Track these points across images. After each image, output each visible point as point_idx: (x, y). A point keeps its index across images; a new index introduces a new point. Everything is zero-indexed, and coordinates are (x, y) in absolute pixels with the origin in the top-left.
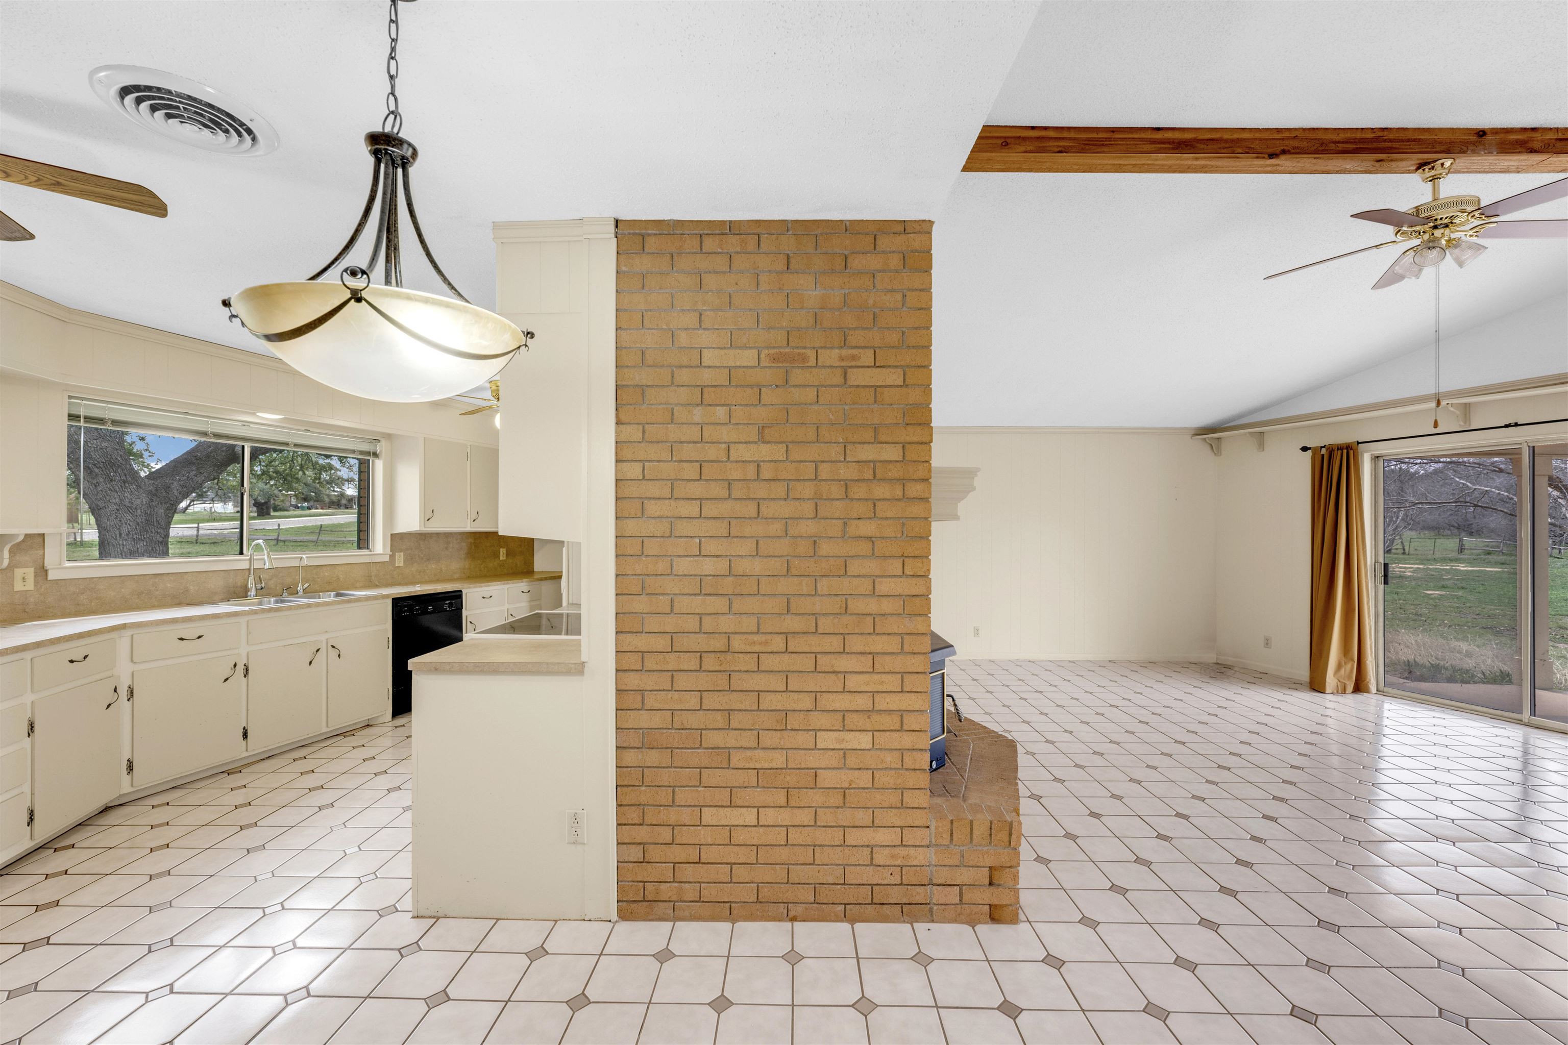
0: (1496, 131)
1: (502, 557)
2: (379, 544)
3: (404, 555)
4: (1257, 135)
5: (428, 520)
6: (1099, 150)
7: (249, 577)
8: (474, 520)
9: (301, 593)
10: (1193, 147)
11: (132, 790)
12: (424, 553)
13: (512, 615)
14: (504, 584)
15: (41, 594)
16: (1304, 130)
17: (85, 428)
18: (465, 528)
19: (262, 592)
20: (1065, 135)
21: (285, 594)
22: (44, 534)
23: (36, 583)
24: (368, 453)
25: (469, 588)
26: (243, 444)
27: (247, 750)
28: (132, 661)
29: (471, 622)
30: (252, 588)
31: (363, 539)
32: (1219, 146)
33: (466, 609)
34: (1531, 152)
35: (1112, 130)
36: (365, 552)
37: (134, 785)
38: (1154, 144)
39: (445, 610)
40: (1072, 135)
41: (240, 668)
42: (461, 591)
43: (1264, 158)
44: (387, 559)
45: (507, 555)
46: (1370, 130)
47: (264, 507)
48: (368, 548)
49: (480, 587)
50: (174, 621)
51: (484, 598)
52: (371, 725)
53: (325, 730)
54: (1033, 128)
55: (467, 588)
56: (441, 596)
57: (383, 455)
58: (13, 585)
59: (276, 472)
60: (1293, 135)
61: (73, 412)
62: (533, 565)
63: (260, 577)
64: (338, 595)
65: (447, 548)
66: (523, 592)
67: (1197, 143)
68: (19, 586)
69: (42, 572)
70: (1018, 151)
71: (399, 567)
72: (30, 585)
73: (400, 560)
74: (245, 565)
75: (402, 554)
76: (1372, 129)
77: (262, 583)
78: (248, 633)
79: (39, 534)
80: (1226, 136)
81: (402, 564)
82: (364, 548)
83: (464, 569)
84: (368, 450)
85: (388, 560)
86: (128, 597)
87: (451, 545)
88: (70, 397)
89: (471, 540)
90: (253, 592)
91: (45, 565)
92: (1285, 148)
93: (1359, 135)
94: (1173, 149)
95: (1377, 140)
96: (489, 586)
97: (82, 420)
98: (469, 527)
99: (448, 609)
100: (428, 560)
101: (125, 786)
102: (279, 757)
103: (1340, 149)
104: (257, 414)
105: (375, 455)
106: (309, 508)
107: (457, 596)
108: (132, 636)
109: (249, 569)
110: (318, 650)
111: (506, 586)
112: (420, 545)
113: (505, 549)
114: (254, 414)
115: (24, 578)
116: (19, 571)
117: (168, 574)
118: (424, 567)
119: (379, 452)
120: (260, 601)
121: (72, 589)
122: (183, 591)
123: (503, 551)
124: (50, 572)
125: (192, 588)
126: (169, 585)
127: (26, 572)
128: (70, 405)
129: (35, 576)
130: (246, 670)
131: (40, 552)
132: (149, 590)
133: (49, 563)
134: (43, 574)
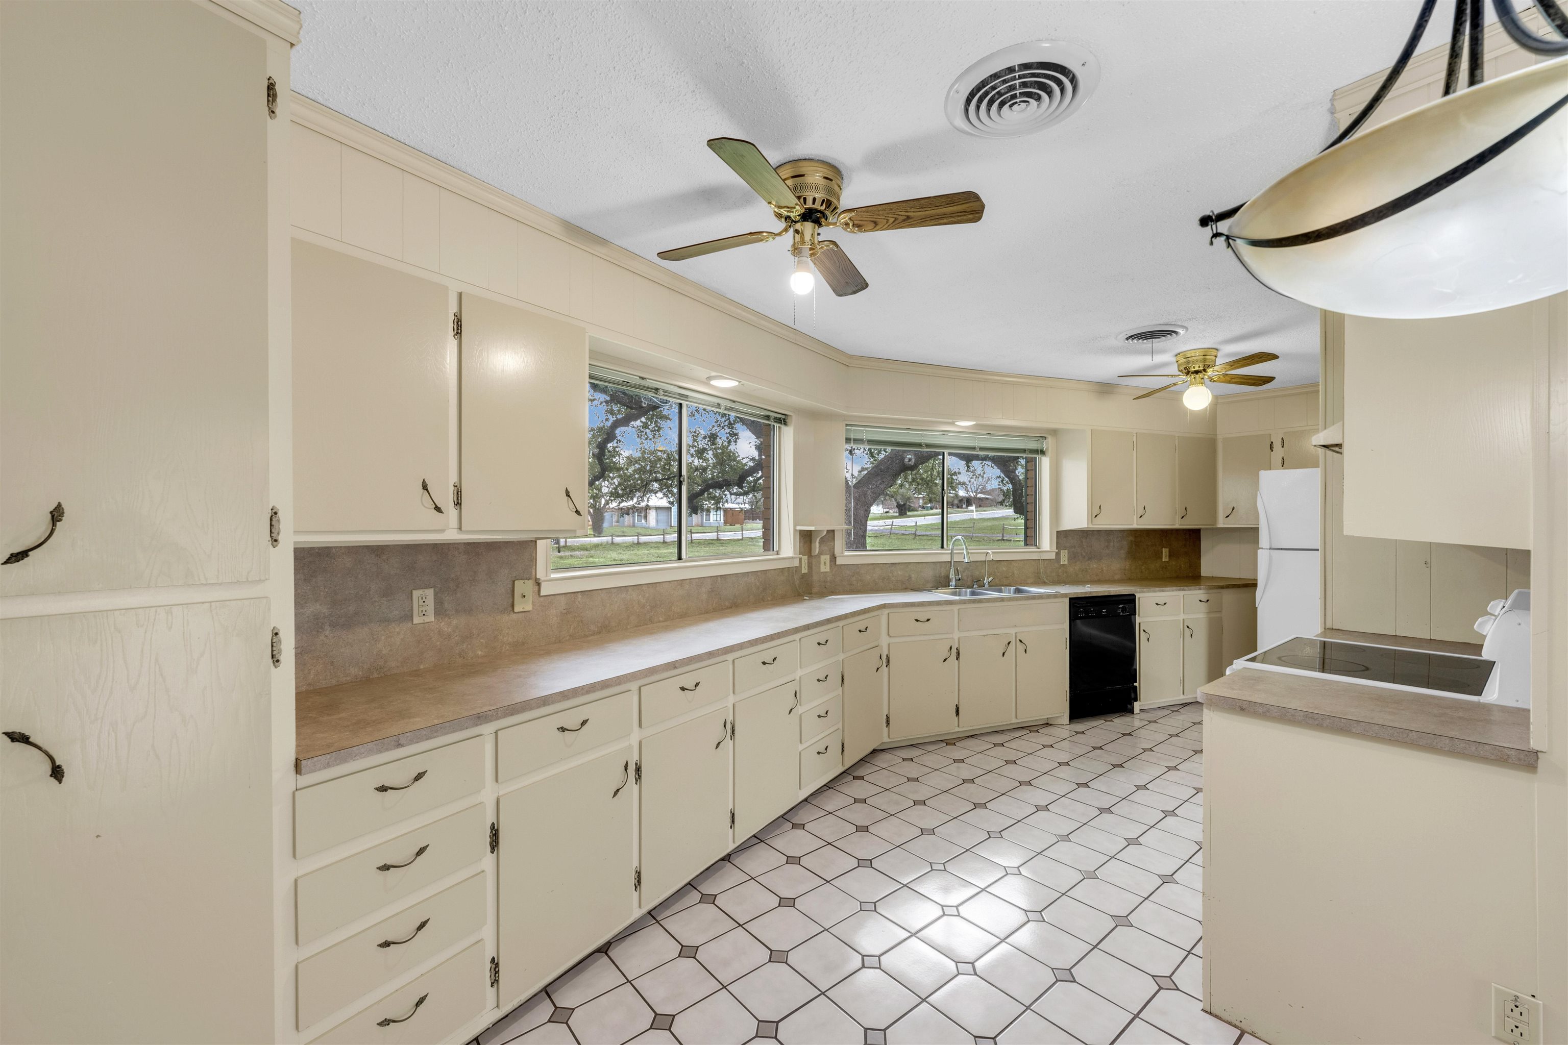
1: (1165, 558)
2: (1046, 542)
3: (1068, 553)
5: (1096, 516)
7: (950, 569)
8: (1141, 517)
9: (986, 586)
11: (889, 740)
12: (1086, 551)
13: (1188, 627)
14: (1179, 590)
15: (833, 575)
18: (1132, 525)
19: (960, 584)
21: (975, 586)
22: (834, 530)
23: (831, 566)
24: (1036, 451)
25: (1143, 592)
26: (942, 451)
27: (958, 726)
28: (889, 635)
29: (1144, 631)
30: (953, 578)
31: (1030, 536)
33: (1139, 616)
36: (1033, 549)
37: (890, 737)
39: (1119, 615)
41: (954, 651)
42: (1134, 595)
44: (1053, 556)
45: (1170, 556)
47: (903, 509)
48: (1036, 545)
49: (1155, 592)
50: (912, 605)
51: (1157, 604)
52: (1051, 725)
53: (1014, 721)
55: (1140, 593)
56: (1114, 599)
57: (1050, 453)
58: (820, 568)
59: (922, 479)
61: (848, 437)
62: (1200, 569)
63: (957, 569)
64: (1018, 591)
65: (1107, 547)
66: (1200, 601)
68: (823, 569)
69: (833, 558)
71: (1063, 565)
72: (828, 569)
73: (1064, 560)
74: (947, 558)
75: (1066, 551)
77: (959, 575)
78: (959, 621)
79: (832, 530)
81: (1066, 562)
82: (1032, 545)
83: (1125, 570)
84: (1036, 448)
85: (1054, 558)
87: (1112, 544)
88: (847, 425)
89: (1131, 538)
90: (953, 583)
91: (835, 553)
96: (1163, 591)
97: (852, 441)
98: (1136, 525)
99: (1121, 614)
100: (1090, 559)
101: (884, 737)
102: (981, 738)
104: (956, 423)
105: (1042, 452)
106: (931, 508)
107: (1129, 601)
108: (888, 614)
109: (951, 562)
110: (1009, 643)
111: (1181, 593)
112: (1082, 542)
113: (1168, 549)
114: (953, 424)
115: (825, 563)
116: (823, 557)
117: (899, 563)
118: (1088, 568)
119: (1045, 448)
120: (960, 591)
121: (848, 572)
122: (907, 578)
123: (1165, 552)
124: (837, 559)
125: (913, 576)
126: (900, 573)
127: (825, 558)
128: (846, 431)
129: (831, 561)
130: (958, 653)
131: (832, 544)
132: (888, 576)
133: (837, 551)
134: (834, 560)
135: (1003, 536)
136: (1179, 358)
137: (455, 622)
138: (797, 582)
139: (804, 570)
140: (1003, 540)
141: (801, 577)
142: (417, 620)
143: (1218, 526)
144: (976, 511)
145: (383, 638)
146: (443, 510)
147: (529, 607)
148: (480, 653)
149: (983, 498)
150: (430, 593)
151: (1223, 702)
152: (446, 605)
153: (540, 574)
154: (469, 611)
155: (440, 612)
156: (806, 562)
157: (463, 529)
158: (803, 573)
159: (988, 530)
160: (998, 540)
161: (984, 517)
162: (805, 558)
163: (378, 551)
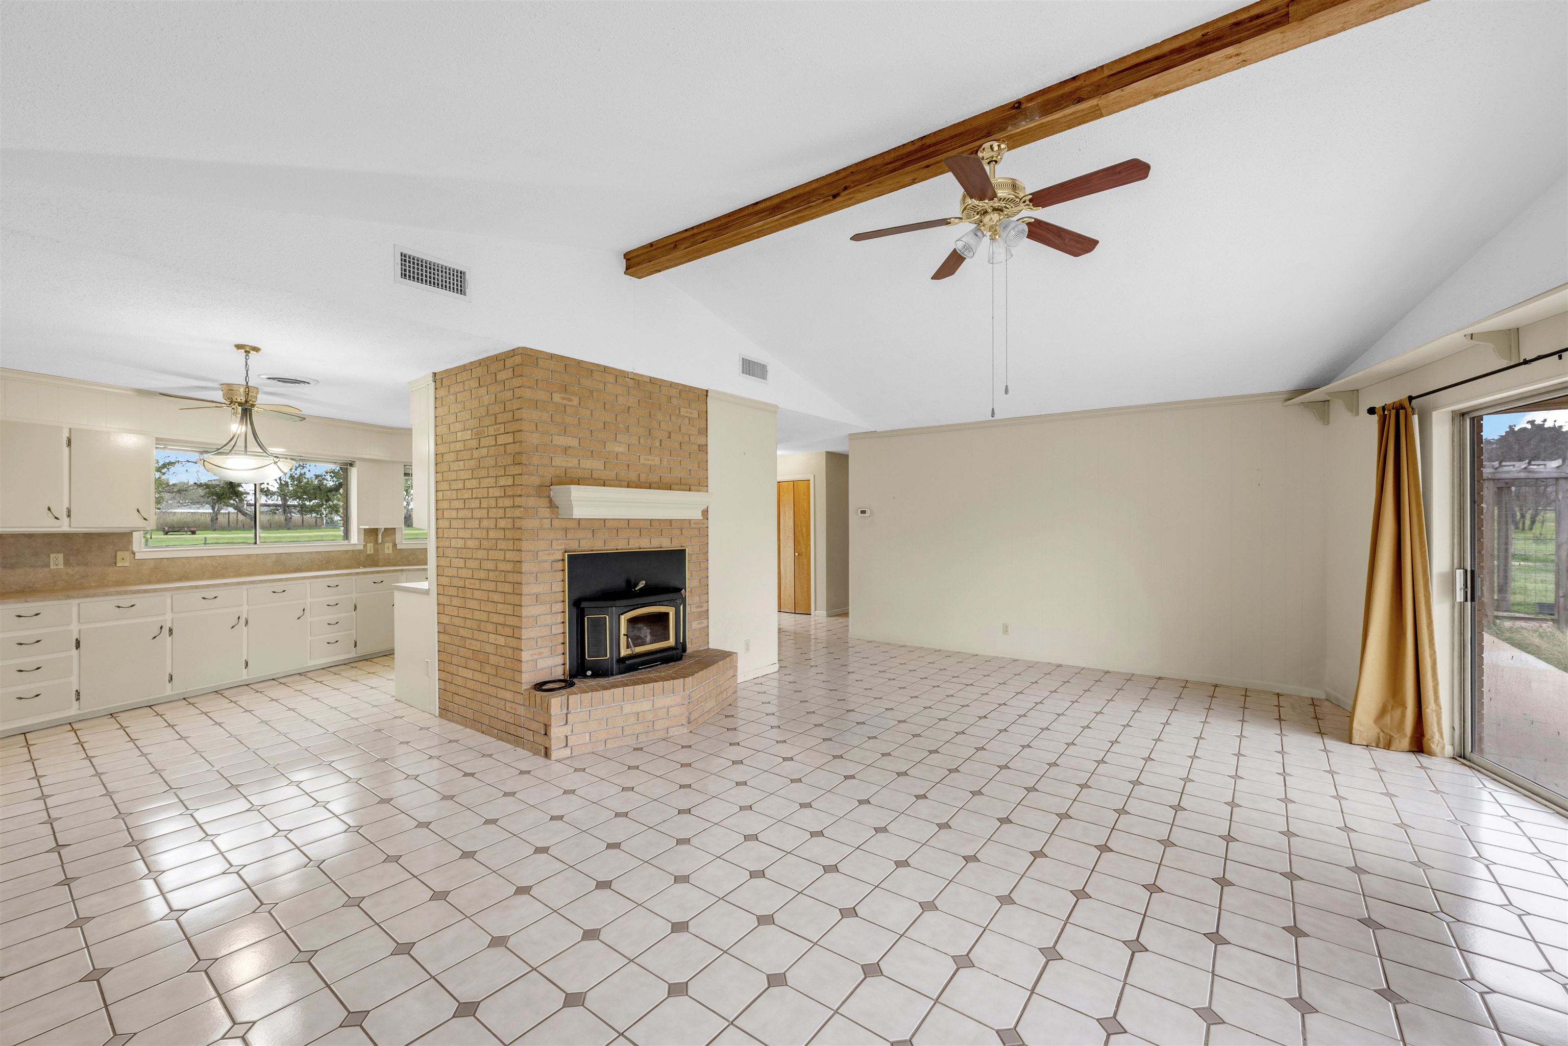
0: (1031, 98)
4: (823, 182)
6: (724, 232)
10: (782, 208)
16: (856, 164)
20: (703, 229)
23: (393, 549)
32: (799, 200)
34: (1079, 102)
35: (728, 215)
38: (756, 215)
40: (707, 227)
43: (829, 200)
46: (910, 143)
54: (686, 230)
60: (849, 172)
67: (785, 204)
68: (386, 551)
69: (395, 545)
70: (682, 249)
72: (391, 551)
76: (912, 142)
80: (801, 191)
92: (846, 185)
93: (901, 152)
94: (770, 214)
95: (922, 148)
103: (890, 169)
115: (388, 547)
116: (386, 544)
124: (398, 545)
127: (388, 545)
129: (393, 547)
131: (394, 536)
133: (397, 541)
137: (77, 569)
138: (365, 556)
139: (371, 551)
141: (367, 554)
142: (52, 567)
145: (32, 574)
146: (59, 518)
147: (127, 564)
148: (93, 584)
150: (61, 556)
152: (71, 561)
153: (135, 549)
154: (86, 564)
155: (67, 563)
156: (372, 546)
157: (72, 526)
158: (369, 552)
163: (30, 536)
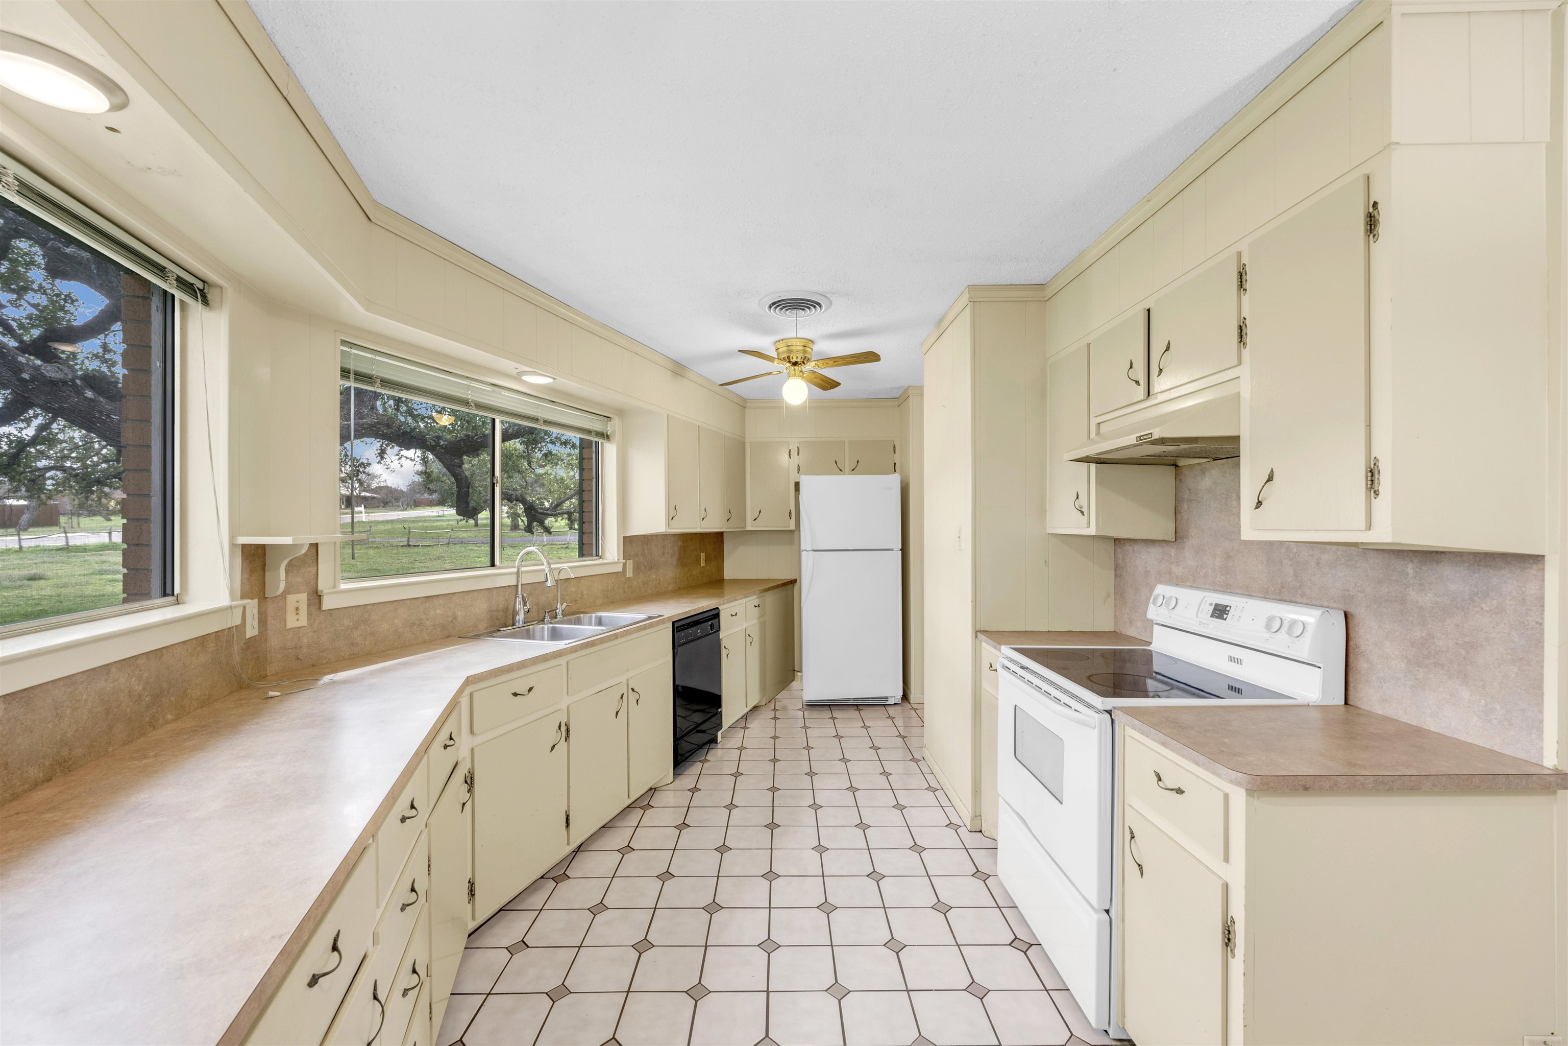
1: (702, 563)
2: (610, 550)
3: (633, 563)
5: (673, 518)
7: (516, 596)
8: (703, 519)
9: (559, 616)
11: (474, 924)
12: (647, 559)
15: (314, 632)
17: (356, 389)
18: (696, 528)
21: (547, 618)
22: (317, 544)
23: (310, 614)
24: (596, 433)
26: (493, 416)
29: (725, 647)
30: (520, 610)
31: (589, 543)
33: (721, 631)
36: (592, 561)
37: (475, 917)
41: (563, 730)
42: (718, 608)
45: (705, 561)
48: (596, 557)
49: (729, 602)
50: (510, 669)
51: (732, 615)
52: (658, 789)
55: (721, 605)
56: (705, 615)
57: (617, 437)
58: (285, 620)
61: (345, 365)
62: (725, 573)
63: (523, 596)
65: (663, 554)
66: (755, 606)
68: (291, 623)
69: (316, 597)
71: (629, 578)
72: (303, 622)
73: (630, 574)
74: (509, 581)
75: (632, 561)
77: (527, 604)
79: (313, 544)
81: (631, 575)
82: (593, 556)
83: (676, 579)
85: (621, 570)
86: (401, 630)
87: (667, 550)
88: (344, 342)
89: (680, 543)
90: (521, 620)
91: (320, 588)
96: (735, 600)
97: (352, 376)
98: (699, 528)
99: (711, 632)
100: (651, 568)
102: (594, 847)
105: (605, 436)
107: (715, 615)
110: (622, 697)
112: (644, 549)
113: (704, 554)
115: (297, 609)
116: (292, 599)
117: (438, 596)
118: (649, 579)
119: (609, 432)
120: (533, 629)
121: (346, 622)
122: (451, 619)
123: (703, 555)
124: (324, 598)
125: (459, 614)
126: (438, 611)
127: (300, 599)
128: (342, 355)
129: (309, 605)
130: (568, 731)
131: (313, 570)
132: (421, 619)
133: (323, 585)
134: (317, 601)
135: (408, 541)
136: (780, 345)
138: (237, 659)
139: (251, 631)
140: (409, 546)
141: (244, 647)
143: (747, 529)
144: (365, 513)
149: (368, 496)
151: (1282, 783)
156: (256, 611)
158: (247, 637)
159: (384, 534)
160: (403, 546)
161: (377, 519)
162: (252, 605)
